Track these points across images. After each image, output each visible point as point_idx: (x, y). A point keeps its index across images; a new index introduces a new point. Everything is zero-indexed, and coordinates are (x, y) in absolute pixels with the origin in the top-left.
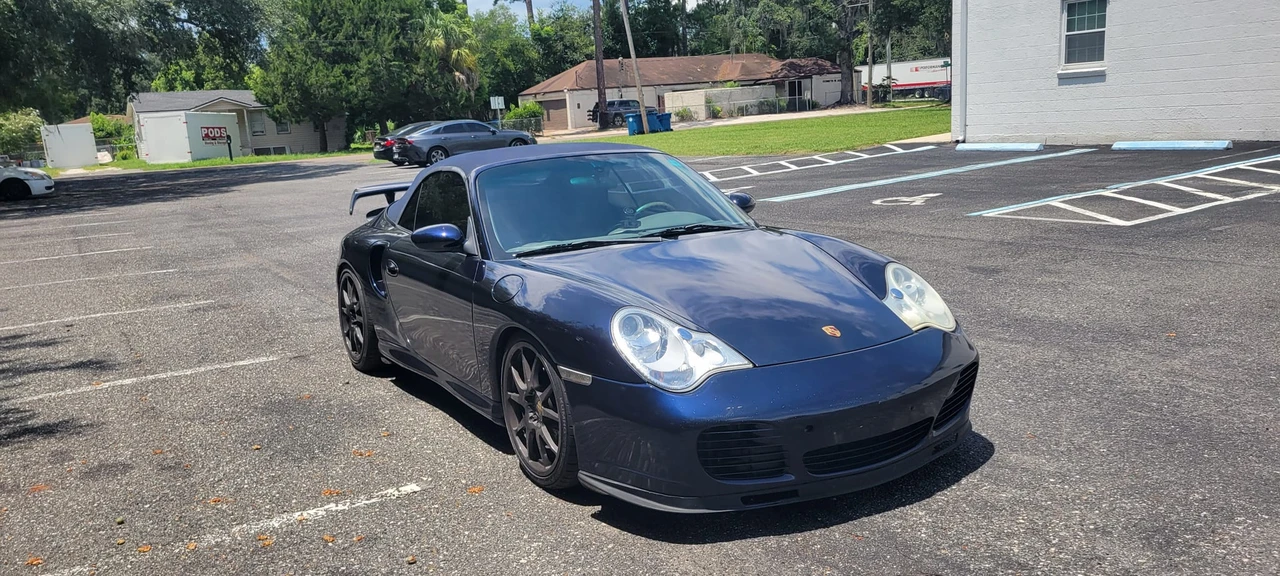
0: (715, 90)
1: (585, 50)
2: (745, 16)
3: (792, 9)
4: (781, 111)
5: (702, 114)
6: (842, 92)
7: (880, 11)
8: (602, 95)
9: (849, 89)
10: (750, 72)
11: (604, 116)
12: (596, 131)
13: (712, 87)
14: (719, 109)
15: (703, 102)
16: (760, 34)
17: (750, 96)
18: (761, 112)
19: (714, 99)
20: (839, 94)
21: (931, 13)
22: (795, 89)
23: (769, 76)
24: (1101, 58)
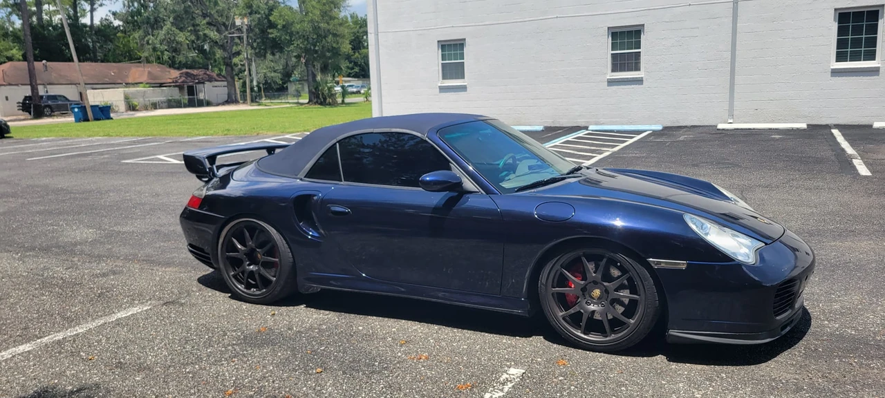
0: (132, 90)
1: (5, 53)
2: (153, 36)
3: (189, 34)
4: (186, 106)
5: (122, 106)
6: (228, 94)
7: (258, 41)
8: (34, 89)
9: (233, 92)
10: (155, 78)
11: (35, 107)
12: (31, 119)
13: (126, 87)
14: (136, 103)
15: (122, 97)
16: (166, 50)
17: (159, 95)
18: (170, 107)
19: (131, 96)
20: (227, 96)
21: (298, 45)
22: (191, 91)
23: (171, 81)
24: (463, 77)
